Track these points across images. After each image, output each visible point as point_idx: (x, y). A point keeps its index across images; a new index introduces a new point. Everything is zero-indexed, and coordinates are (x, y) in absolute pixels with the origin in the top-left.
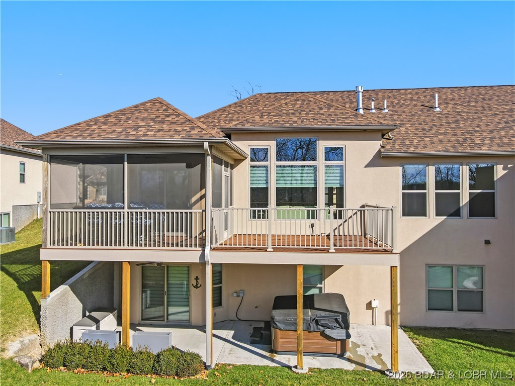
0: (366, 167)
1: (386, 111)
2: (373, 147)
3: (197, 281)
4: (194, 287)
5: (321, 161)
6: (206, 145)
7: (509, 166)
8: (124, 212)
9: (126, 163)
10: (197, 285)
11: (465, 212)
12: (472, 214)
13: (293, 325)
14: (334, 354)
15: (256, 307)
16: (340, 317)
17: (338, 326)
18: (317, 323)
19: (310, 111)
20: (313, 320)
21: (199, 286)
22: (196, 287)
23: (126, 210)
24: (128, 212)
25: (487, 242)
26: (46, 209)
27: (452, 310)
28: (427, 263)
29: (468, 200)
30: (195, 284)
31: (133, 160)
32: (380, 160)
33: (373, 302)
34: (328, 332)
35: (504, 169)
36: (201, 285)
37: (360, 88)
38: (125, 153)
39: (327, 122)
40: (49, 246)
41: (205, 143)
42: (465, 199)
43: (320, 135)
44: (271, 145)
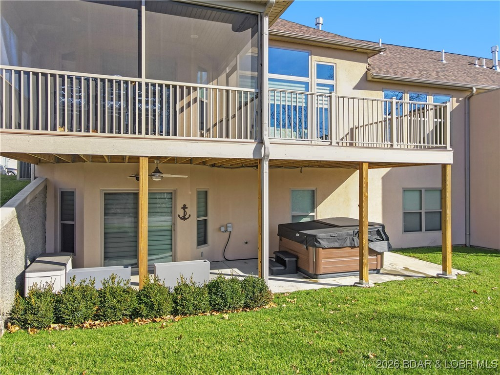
0: (354, 89)
2: (358, 69)
3: (184, 210)
4: (181, 218)
5: (313, 78)
7: (460, 99)
9: (143, 9)
10: (185, 215)
13: (336, 241)
15: (246, 243)
16: (382, 228)
20: (356, 234)
21: (186, 217)
22: (184, 218)
23: (143, 80)
27: (421, 230)
28: (404, 187)
30: (182, 215)
34: (372, 245)
35: (457, 102)
36: (190, 216)
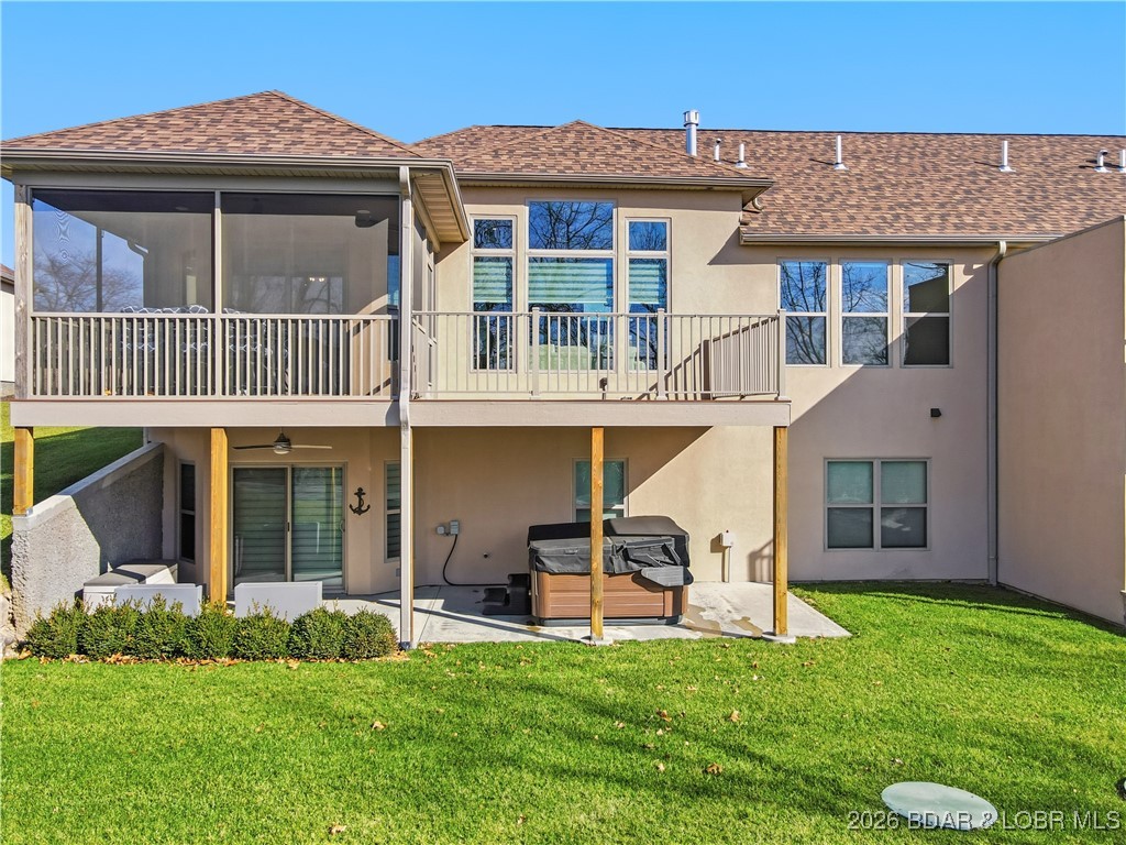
0: (710, 264)
1: (744, 165)
2: (726, 222)
3: (360, 497)
4: (355, 511)
5: (623, 250)
6: (405, 173)
7: (975, 267)
8: (213, 321)
9: (218, 211)
10: (360, 506)
11: (897, 356)
12: (911, 359)
13: (577, 562)
14: (660, 618)
15: (486, 556)
16: (673, 542)
17: (668, 560)
18: (626, 557)
19: (597, 150)
20: (617, 551)
21: (363, 508)
22: (359, 511)
23: (218, 315)
24: (223, 320)
25: (936, 413)
26: (24, 311)
27: (872, 546)
28: (828, 455)
29: (902, 332)
30: (355, 506)
31: (233, 204)
32: (740, 249)
33: (725, 534)
34: (647, 572)
35: (966, 272)
36: (369, 507)
37: (693, 114)
38: (218, 187)
39: (635, 169)
40: (30, 395)
41: (402, 168)
42: (897, 330)
43: (622, 197)
44: (519, 215)
